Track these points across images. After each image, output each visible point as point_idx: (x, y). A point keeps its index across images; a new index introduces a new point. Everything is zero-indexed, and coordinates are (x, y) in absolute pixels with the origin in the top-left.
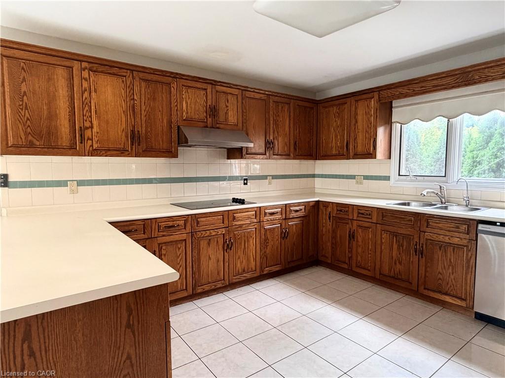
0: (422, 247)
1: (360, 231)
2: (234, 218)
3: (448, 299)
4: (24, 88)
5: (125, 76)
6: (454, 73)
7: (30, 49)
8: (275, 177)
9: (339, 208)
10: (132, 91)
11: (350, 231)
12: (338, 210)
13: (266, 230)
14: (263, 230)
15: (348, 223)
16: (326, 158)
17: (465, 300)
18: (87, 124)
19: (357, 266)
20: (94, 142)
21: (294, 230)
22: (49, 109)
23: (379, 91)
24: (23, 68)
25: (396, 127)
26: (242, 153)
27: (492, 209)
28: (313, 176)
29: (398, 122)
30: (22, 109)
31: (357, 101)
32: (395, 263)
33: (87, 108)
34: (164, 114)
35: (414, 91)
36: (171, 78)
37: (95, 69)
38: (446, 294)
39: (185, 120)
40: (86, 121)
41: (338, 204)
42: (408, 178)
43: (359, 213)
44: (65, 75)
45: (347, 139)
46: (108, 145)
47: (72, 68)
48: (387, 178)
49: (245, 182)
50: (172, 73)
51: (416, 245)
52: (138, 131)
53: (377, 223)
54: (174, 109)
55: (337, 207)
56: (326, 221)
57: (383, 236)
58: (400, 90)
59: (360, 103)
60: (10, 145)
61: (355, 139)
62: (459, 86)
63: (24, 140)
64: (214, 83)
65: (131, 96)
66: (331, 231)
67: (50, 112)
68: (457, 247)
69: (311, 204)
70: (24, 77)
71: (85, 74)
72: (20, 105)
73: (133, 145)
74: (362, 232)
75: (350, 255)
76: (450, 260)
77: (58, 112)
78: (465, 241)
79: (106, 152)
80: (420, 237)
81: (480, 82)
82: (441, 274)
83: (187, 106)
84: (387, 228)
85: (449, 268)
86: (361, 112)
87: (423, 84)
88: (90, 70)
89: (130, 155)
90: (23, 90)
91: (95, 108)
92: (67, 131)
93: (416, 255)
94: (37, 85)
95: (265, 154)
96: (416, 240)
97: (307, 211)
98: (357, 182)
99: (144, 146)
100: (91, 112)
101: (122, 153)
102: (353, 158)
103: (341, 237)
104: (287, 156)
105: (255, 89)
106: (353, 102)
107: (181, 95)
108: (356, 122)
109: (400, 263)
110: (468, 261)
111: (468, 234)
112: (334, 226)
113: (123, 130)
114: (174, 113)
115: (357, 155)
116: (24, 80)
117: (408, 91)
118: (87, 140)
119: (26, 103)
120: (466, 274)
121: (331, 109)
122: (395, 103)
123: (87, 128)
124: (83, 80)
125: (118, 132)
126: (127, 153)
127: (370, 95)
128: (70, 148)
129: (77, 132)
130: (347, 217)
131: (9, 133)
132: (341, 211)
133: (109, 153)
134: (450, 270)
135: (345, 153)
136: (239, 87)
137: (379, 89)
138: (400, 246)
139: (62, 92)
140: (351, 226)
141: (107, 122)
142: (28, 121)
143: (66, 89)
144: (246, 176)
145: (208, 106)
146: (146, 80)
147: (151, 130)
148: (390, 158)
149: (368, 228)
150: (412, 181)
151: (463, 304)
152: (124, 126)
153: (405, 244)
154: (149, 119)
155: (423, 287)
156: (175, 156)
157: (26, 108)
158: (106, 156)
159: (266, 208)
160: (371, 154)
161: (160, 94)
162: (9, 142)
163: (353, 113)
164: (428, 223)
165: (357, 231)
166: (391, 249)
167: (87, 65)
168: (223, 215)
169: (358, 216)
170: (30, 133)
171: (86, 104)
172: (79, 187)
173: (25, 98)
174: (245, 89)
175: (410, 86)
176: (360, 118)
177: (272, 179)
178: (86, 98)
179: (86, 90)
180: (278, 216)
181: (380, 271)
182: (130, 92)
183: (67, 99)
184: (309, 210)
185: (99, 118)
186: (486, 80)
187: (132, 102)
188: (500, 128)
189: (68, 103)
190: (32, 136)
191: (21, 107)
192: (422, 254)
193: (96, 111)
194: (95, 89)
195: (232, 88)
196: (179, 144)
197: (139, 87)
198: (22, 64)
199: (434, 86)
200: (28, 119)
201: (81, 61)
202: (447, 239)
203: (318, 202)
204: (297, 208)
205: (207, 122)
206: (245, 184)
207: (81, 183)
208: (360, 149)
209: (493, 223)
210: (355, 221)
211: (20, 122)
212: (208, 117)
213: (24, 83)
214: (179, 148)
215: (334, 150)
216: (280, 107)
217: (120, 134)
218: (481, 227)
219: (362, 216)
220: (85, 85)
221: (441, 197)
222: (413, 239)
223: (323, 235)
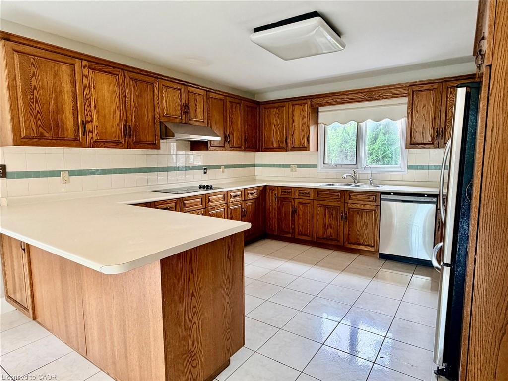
0: (346, 214)
1: (301, 206)
2: (209, 200)
3: (363, 248)
4: (34, 83)
5: (118, 75)
6: (362, 91)
7: (38, 46)
8: (227, 167)
9: (283, 191)
10: (123, 89)
11: (293, 208)
12: (282, 192)
13: (231, 210)
14: (229, 210)
15: (291, 202)
16: (267, 150)
17: (373, 246)
18: (89, 118)
19: (299, 234)
20: (94, 135)
21: (250, 210)
22: (56, 103)
23: (311, 99)
24: (33, 64)
25: (322, 126)
26: (208, 146)
27: (385, 186)
28: (254, 165)
29: (323, 123)
30: (33, 103)
31: (293, 105)
32: (328, 228)
33: (87, 103)
34: (149, 110)
35: (336, 101)
36: (154, 79)
37: (93, 67)
38: (362, 244)
39: (165, 116)
40: (87, 115)
41: (283, 187)
42: (331, 165)
43: (300, 193)
44: (69, 72)
45: (286, 134)
46: (106, 138)
47: (74, 65)
48: (315, 166)
49: (205, 171)
50: (155, 74)
51: (342, 213)
52: (129, 125)
53: (314, 200)
54: (157, 106)
55: (281, 189)
56: (272, 202)
57: (319, 209)
58: (327, 99)
59: (296, 107)
60: (22, 137)
61: (292, 135)
62: (366, 101)
63: (35, 132)
64: (185, 84)
65: (123, 93)
66: (277, 209)
67: (57, 106)
68: (368, 212)
69: (261, 188)
70: (34, 72)
71: (85, 71)
72: (31, 99)
73: (125, 137)
74: (302, 207)
75: (293, 226)
76: (364, 221)
77: (63, 106)
78: (374, 207)
79: (104, 144)
80: (344, 207)
81: (379, 99)
82: (359, 231)
83: (166, 104)
84: (321, 202)
85: (364, 227)
86: (297, 114)
87: (343, 97)
88: (90, 68)
89: (123, 147)
90: (33, 85)
91: (95, 103)
92: (72, 123)
93: (342, 220)
94: (45, 80)
95: (224, 147)
96: (342, 209)
97: (258, 194)
98: (292, 170)
99: (134, 138)
100: (90, 107)
101: (118, 145)
102: (291, 151)
103: (285, 213)
104: (239, 148)
105: (216, 90)
106: (291, 106)
107: (162, 93)
108: (293, 121)
109: (331, 228)
110: (375, 221)
111: (375, 202)
112: (279, 205)
113: (118, 124)
114: (157, 110)
115: (294, 148)
116: (34, 75)
117: (332, 101)
118: (89, 133)
119: (36, 97)
120: (374, 229)
121: (272, 110)
122: (320, 109)
123: (88, 122)
124: (84, 77)
125: (113, 125)
126: (121, 145)
127: (305, 101)
128: (74, 140)
129: (80, 124)
130: (290, 197)
131: (21, 125)
132: (285, 192)
133: (107, 144)
134: (365, 228)
135: (283, 147)
136: (205, 89)
137: (311, 97)
138: (331, 215)
139: (67, 88)
140: (293, 204)
141: (104, 117)
142: (39, 115)
143: (69, 85)
144: (206, 166)
145: (182, 104)
146: (135, 80)
147: (139, 124)
148: (317, 151)
149: (307, 204)
150: (334, 168)
151: (372, 249)
152: (118, 120)
153: (334, 213)
154: (138, 115)
155: (347, 243)
156: (158, 147)
157: (37, 102)
158: (104, 148)
159: (231, 191)
160: (306, 147)
161: (146, 93)
162: (22, 134)
163: (290, 115)
164: (350, 197)
165: (299, 207)
166: (325, 217)
167: (87, 64)
168: (202, 198)
169: (299, 196)
170: (40, 125)
171: (87, 99)
172: (70, 177)
173: (35, 91)
174: (209, 91)
175: (333, 97)
176: (296, 118)
177: (225, 168)
178: (87, 94)
179: (86, 87)
180: (239, 199)
181: (316, 235)
182: (122, 90)
183: (71, 94)
184: (260, 193)
185: (98, 112)
186: (383, 98)
187: (124, 98)
188: (383, 130)
189: (72, 98)
190: (42, 128)
191: (32, 101)
192: (346, 219)
193: (95, 106)
194: (94, 86)
195: (199, 89)
196: (161, 137)
197: (129, 85)
198: (32, 60)
199: (350, 99)
200: (38, 112)
201: (82, 59)
202: (362, 207)
203: (265, 186)
204: (252, 192)
205: (181, 119)
206: (205, 173)
207: (72, 173)
208: (296, 144)
209: (389, 194)
210: (297, 200)
211: (31, 114)
212: (183, 113)
213: (34, 78)
214: (161, 141)
215: (275, 144)
216: (234, 107)
217: (115, 127)
218: (383, 197)
219: (302, 195)
220: (86, 82)
221: (354, 179)
222: (340, 209)
223: (270, 213)
